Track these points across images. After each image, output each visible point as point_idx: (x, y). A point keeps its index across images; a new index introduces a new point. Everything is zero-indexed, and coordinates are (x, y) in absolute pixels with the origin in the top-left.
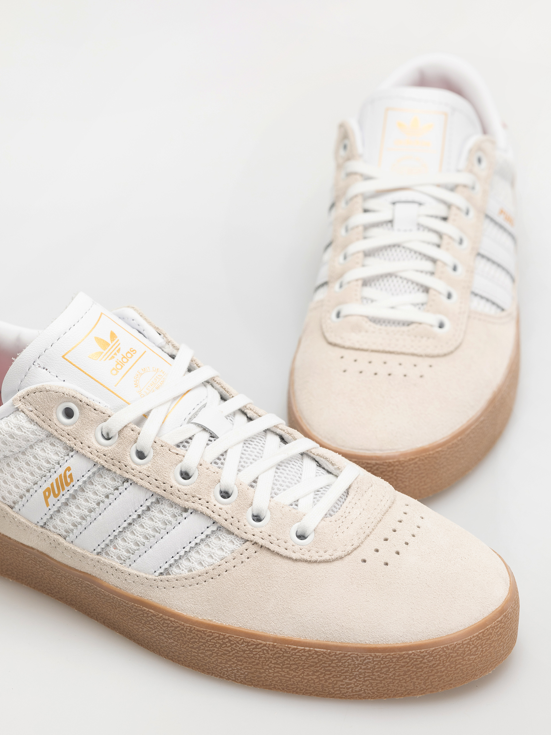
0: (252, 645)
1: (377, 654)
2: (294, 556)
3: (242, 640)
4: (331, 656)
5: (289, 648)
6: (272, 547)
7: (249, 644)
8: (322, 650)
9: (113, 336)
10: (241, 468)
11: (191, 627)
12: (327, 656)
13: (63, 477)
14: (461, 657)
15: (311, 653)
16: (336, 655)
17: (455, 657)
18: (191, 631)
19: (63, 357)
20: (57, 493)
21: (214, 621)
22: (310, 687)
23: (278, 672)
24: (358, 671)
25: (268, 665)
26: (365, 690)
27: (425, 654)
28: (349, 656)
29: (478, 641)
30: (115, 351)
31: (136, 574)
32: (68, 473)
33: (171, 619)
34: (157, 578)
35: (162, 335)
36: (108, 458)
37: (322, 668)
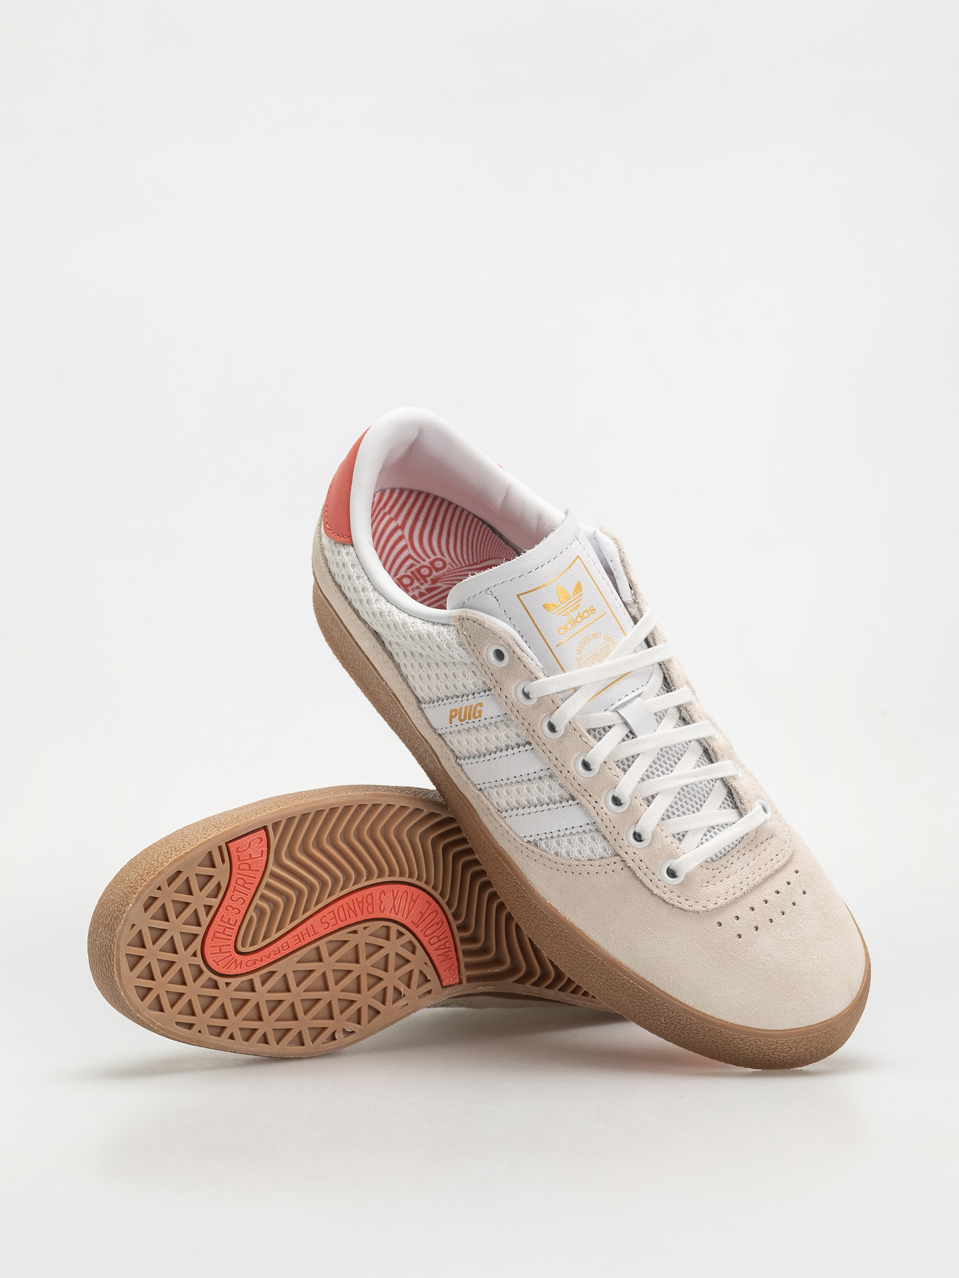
0: (584, 951)
1: (692, 1018)
2: (656, 891)
3: (577, 943)
4: (651, 998)
5: (616, 972)
6: (639, 874)
7: (582, 949)
8: (644, 989)
9: (579, 587)
10: (645, 778)
11: (537, 905)
12: (647, 996)
13: (473, 709)
14: (771, 1051)
15: (634, 987)
16: (655, 999)
17: (766, 1049)
18: (535, 908)
19: (518, 596)
20: (462, 718)
21: (559, 911)
22: (624, 1009)
23: (599, 984)
24: (670, 1021)
25: (593, 974)
26: (672, 1036)
27: (736, 1036)
28: (667, 1006)
29: (794, 1044)
30: (574, 606)
31: (507, 830)
32: (479, 708)
33: (522, 887)
34: (524, 843)
35: (633, 592)
36: (520, 717)
37: (639, 1002)
